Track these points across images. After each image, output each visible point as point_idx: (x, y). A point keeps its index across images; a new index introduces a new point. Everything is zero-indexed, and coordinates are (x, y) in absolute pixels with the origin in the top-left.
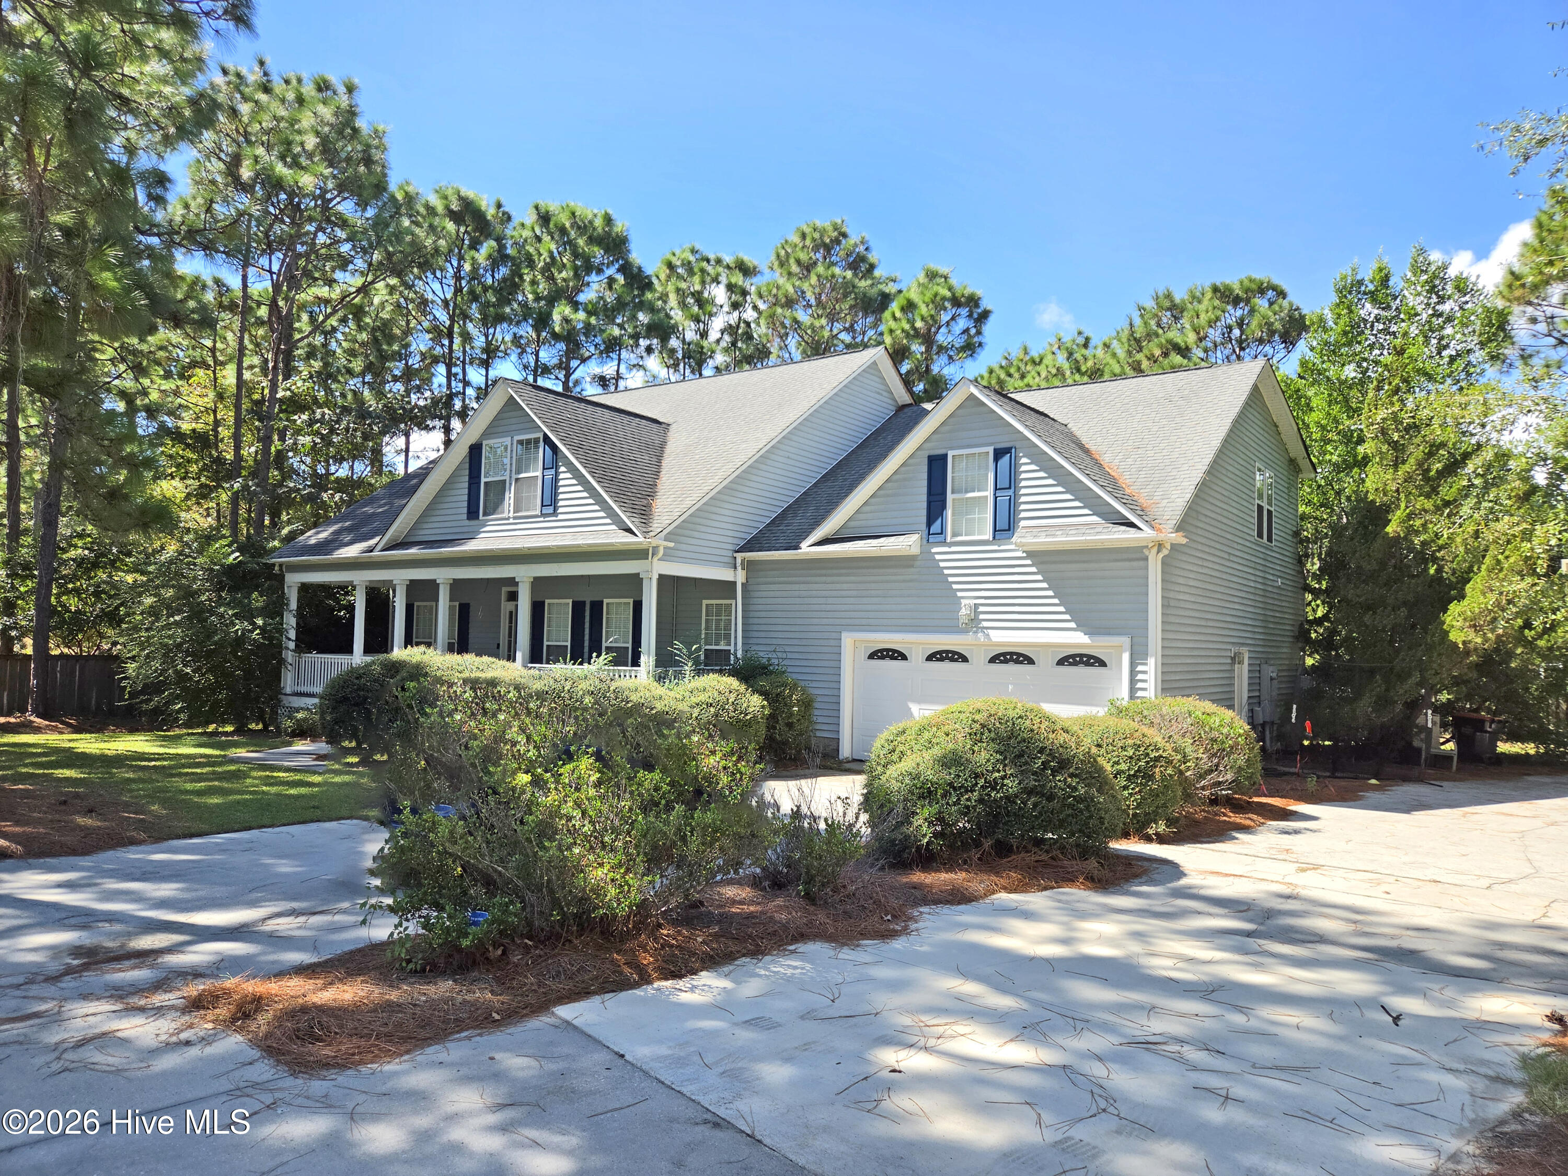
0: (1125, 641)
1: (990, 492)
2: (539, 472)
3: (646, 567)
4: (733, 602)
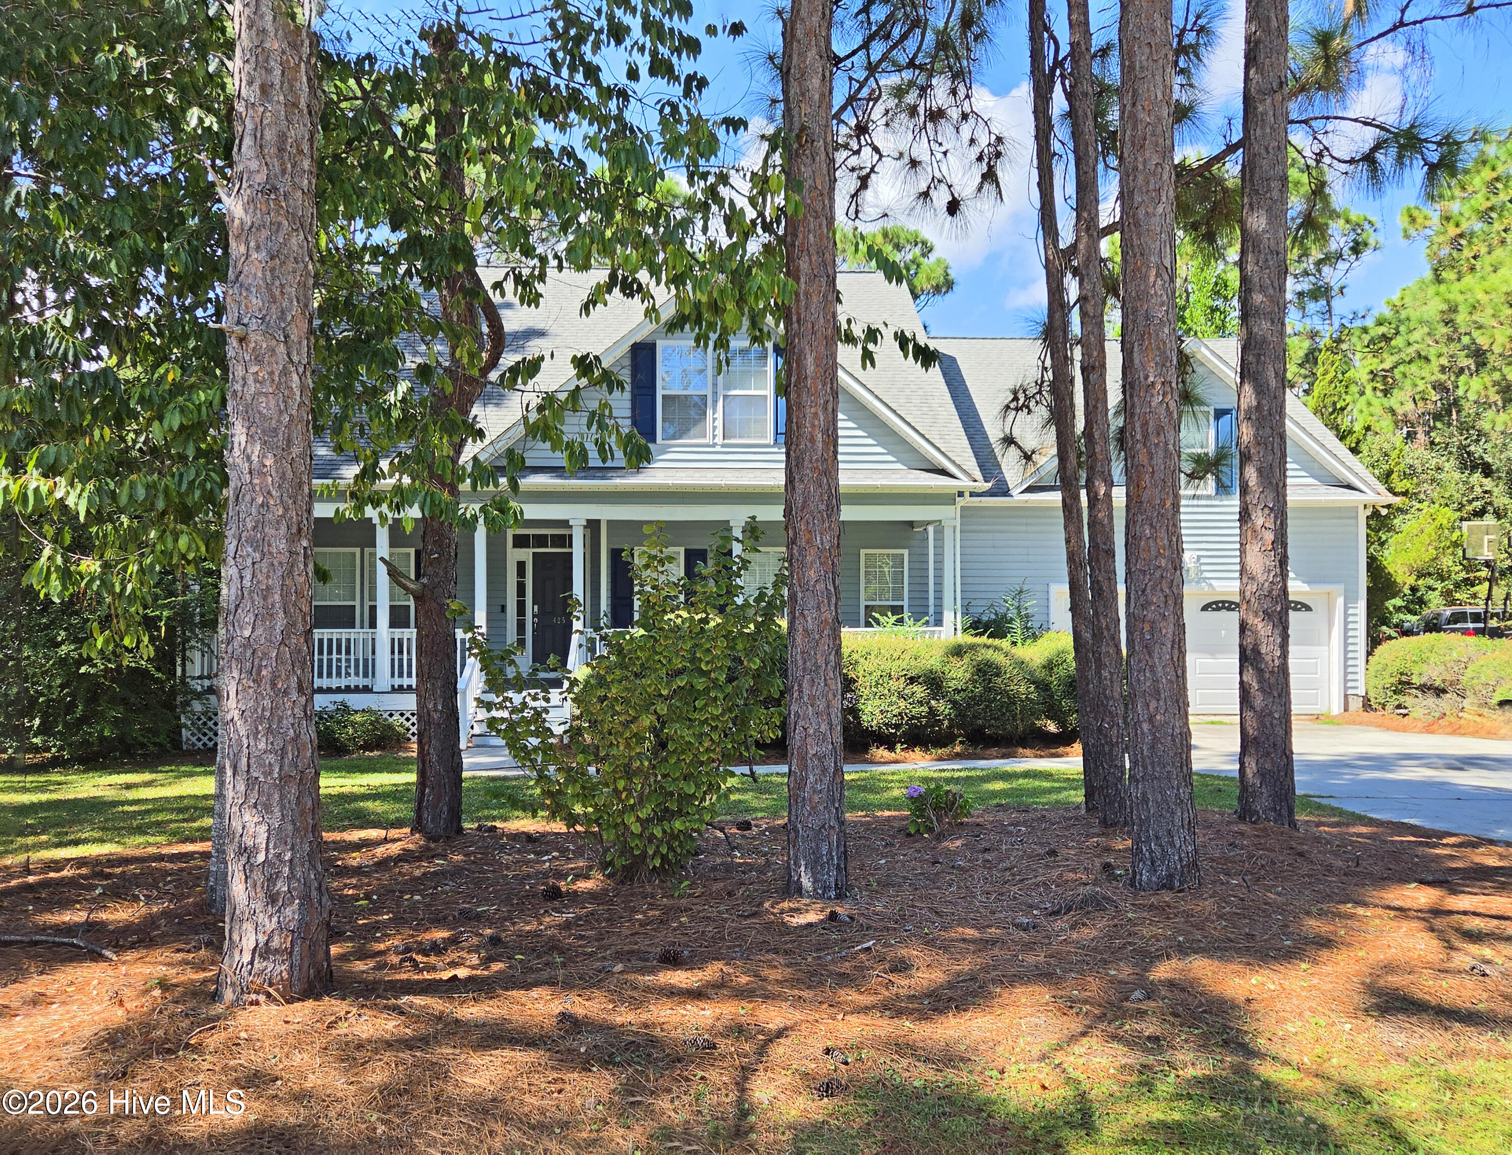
0: (1341, 587)
1: (1211, 449)
2: (768, 390)
3: (949, 514)
4: (906, 552)
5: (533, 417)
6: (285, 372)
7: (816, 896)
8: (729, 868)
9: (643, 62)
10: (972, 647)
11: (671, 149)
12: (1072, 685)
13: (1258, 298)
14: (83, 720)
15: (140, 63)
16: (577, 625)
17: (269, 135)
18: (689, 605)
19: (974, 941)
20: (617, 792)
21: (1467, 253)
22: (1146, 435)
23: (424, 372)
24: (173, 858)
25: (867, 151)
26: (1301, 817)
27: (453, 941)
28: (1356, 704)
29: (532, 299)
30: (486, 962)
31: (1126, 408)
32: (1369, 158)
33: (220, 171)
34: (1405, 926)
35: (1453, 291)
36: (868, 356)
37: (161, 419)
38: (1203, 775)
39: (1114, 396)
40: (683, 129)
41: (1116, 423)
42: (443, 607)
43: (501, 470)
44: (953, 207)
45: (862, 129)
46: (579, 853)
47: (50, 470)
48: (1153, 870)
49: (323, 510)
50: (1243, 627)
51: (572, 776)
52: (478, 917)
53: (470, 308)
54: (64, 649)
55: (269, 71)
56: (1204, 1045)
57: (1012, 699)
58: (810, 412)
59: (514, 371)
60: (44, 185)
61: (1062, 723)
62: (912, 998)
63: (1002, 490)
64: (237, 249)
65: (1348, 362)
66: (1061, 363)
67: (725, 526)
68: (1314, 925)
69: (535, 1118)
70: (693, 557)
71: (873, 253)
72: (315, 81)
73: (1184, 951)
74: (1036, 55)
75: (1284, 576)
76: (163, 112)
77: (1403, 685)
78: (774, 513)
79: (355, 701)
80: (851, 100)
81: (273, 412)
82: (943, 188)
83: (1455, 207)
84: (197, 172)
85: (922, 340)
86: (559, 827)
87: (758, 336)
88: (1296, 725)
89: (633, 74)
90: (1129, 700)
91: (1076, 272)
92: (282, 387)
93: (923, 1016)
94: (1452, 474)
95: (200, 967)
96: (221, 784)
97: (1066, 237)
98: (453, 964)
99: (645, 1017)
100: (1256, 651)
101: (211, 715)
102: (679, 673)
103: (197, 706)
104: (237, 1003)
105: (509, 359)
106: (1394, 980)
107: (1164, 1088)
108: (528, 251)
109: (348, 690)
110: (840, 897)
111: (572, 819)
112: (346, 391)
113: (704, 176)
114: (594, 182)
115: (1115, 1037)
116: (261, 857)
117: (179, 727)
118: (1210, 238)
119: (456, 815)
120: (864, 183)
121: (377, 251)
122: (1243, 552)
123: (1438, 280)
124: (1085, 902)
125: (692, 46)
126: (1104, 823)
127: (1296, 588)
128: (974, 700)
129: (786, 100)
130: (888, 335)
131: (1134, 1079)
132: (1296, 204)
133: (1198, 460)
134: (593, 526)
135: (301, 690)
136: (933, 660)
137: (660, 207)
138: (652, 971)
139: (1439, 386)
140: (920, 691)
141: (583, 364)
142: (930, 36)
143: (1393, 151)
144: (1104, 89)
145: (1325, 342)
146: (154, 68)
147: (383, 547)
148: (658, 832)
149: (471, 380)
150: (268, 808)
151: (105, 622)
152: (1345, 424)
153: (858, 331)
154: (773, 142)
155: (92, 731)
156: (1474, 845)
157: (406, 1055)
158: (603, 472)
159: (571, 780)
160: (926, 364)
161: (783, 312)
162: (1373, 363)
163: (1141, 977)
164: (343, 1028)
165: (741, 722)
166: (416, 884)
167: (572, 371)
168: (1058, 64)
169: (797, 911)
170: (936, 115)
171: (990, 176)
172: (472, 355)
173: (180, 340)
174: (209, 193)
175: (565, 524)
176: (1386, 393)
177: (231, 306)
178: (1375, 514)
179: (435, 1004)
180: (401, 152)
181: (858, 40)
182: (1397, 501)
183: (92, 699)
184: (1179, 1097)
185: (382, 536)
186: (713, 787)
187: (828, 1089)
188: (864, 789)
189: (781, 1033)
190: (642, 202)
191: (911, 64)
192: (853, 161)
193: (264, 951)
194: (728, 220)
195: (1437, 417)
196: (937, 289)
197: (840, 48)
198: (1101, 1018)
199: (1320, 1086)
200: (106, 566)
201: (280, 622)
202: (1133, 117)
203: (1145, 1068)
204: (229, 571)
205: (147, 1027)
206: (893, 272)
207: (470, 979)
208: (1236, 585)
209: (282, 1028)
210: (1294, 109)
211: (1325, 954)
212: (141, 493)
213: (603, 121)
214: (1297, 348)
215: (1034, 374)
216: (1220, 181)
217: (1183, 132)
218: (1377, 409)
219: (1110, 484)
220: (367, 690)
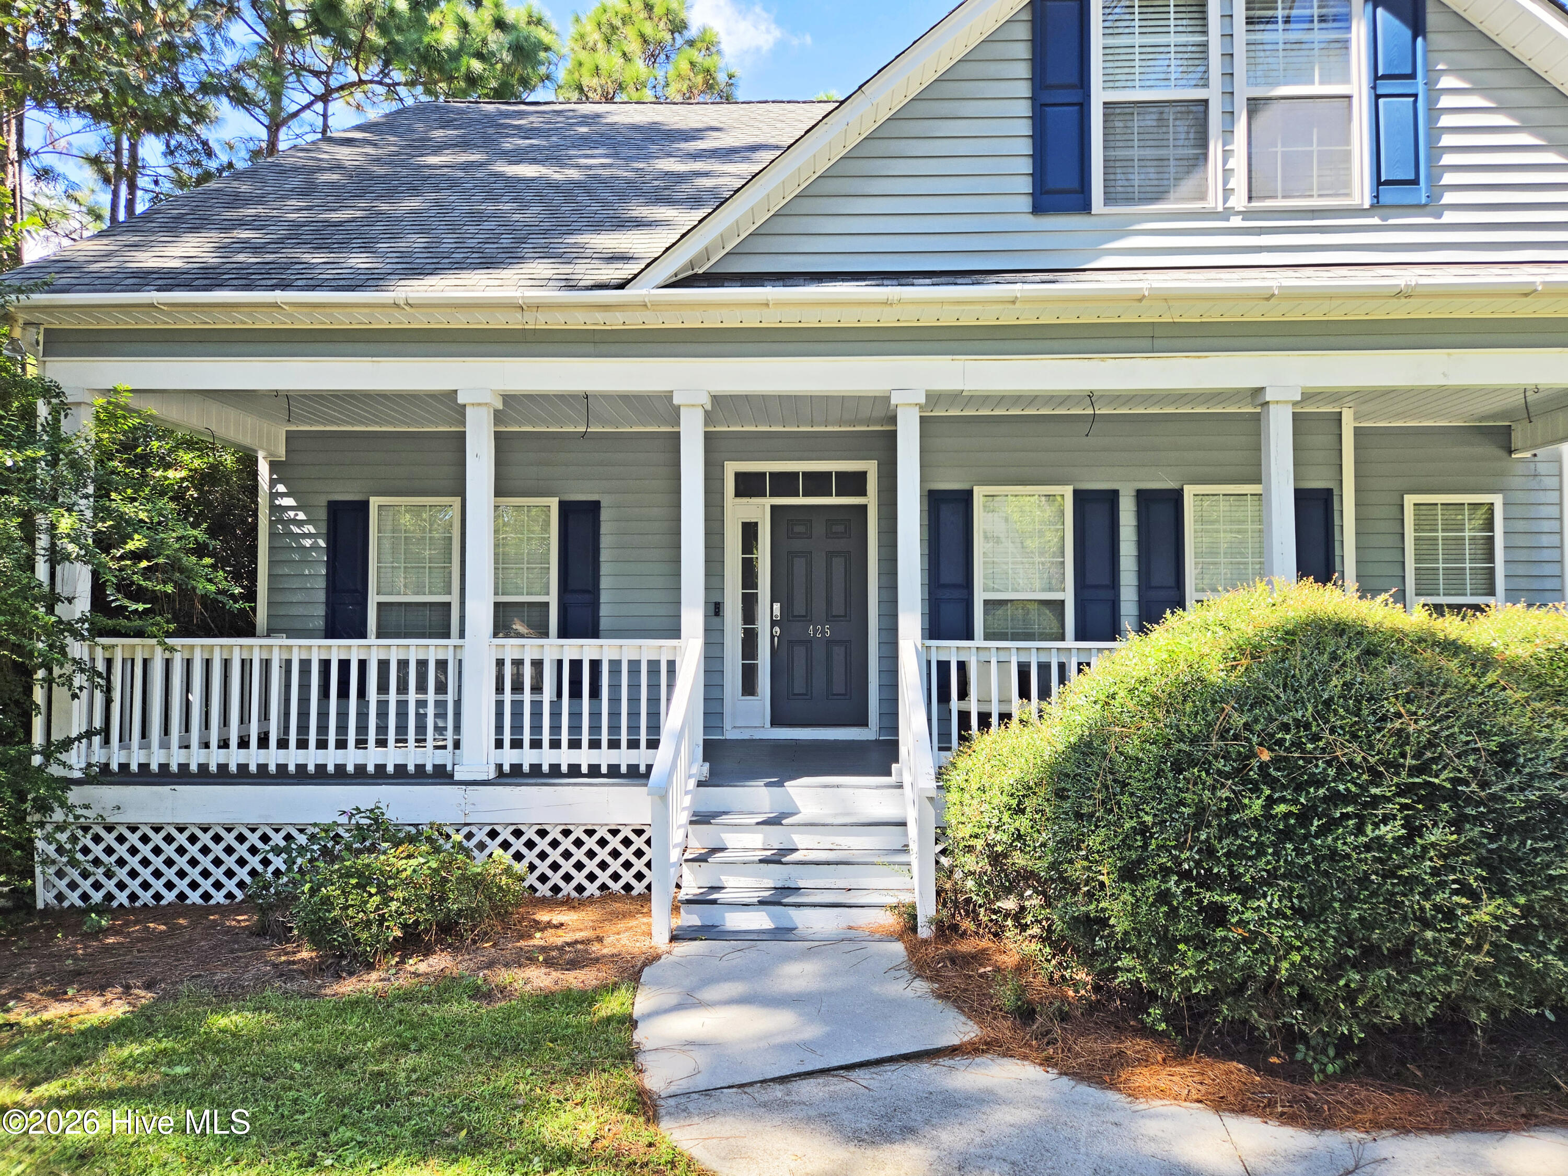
2: (1355, 82)
4: (1497, 500)
67: (1253, 400)
220: (442, 775)
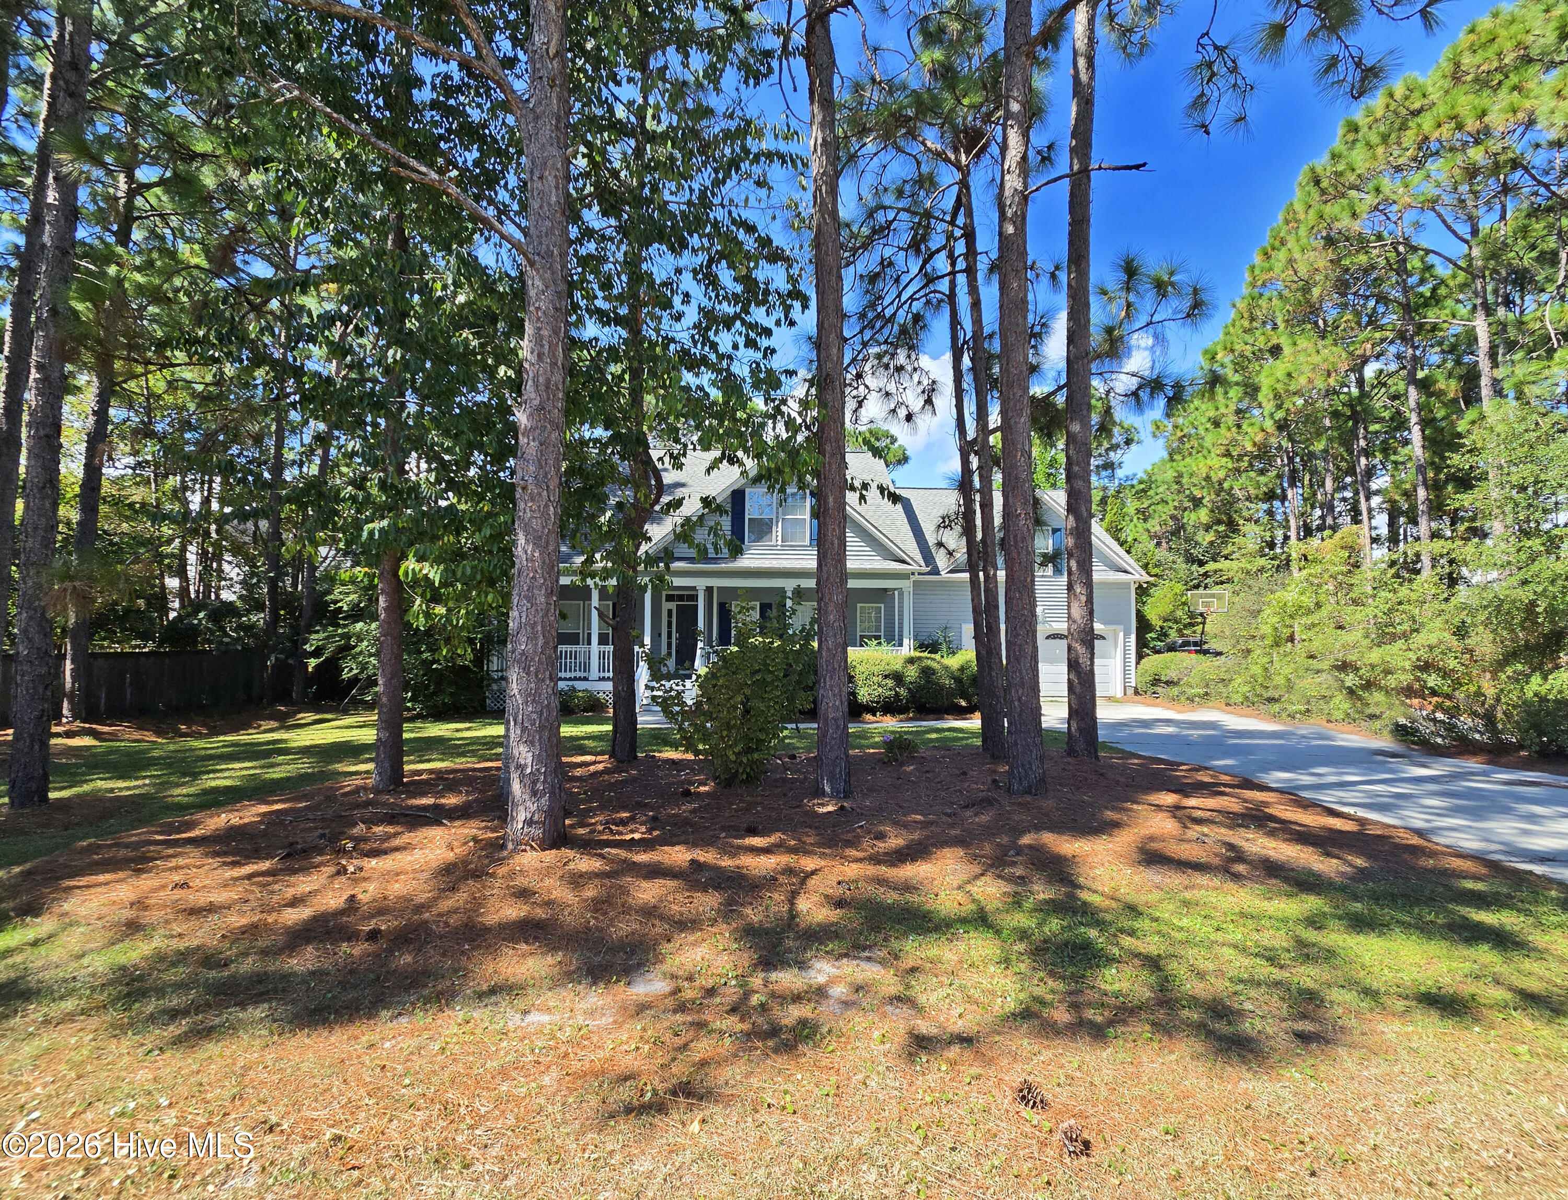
0: (1122, 627)
1: (1050, 550)
2: (807, 516)
3: (906, 585)
4: (883, 605)
5: (679, 529)
6: (546, 506)
7: (832, 796)
8: (785, 780)
9: (741, 341)
10: (920, 658)
11: (756, 386)
12: (974, 679)
13: (1076, 468)
14: (434, 693)
15: (475, 343)
16: (700, 645)
17: (541, 380)
18: (762, 634)
19: (920, 822)
20: (722, 738)
21: (1187, 446)
22: (1016, 542)
23: (620, 506)
24: (480, 770)
25: (862, 388)
26: (1102, 754)
27: (632, 819)
28: (1130, 691)
29: (679, 466)
30: (650, 831)
31: (1005, 526)
32: (1135, 394)
33: (515, 399)
34: (1161, 815)
35: (1181, 466)
36: (862, 498)
37: (480, 531)
38: (1047, 731)
39: (998, 520)
40: (762, 376)
41: (999, 535)
42: (628, 634)
43: (660, 559)
44: (909, 418)
45: (859, 376)
46: (700, 772)
47: (421, 559)
48: (1020, 783)
49: (565, 581)
50: (1070, 648)
51: (699, 728)
52: (646, 805)
53: (646, 471)
54: (425, 655)
55: (542, 346)
56: (1049, 881)
57: (942, 687)
58: (830, 527)
59: (669, 505)
60: (422, 407)
61: (969, 701)
62: (886, 854)
63: (935, 571)
64: (523, 440)
65: (1123, 504)
66: (969, 502)
67: (782, 591)
68: (1110, 815)
69: (677, 918)
70: (765, 608)
71: (866, 442)
72: (567, 351)
73: (1038, 828)
74: (954, 338)
75: (1092, 621)
76: (485, 367)
77: (1156, 682)
78: (811, 583)
79: (580, 685)
80: (854, 360)
81: (539, 528)
82: (903, 409)
83: (1180, 421)
84: (502, 400)
85: (892, 489)
86: (690, 756)
87: (802, 486)
88: (1099, 702)
89: (735, 347)
90: (1007, 690)
91: (976, 453)
92: (544, 514)
93: (893, 864)
94: (1181, 565)
95: (494, 830)
96: (507, 730)
97: (971, 434)
98: (632, 831)
99: (738, 862)
100: (1077, 662)
101: (503, 691)
102: (759, 671)
103: (495, 687)
104: (515, 851)
105: (665, 499)
106: (1154, 846)
107: (1027, 905)
108: (677, 441)
109: (575, 679)
110: (846, 797)
111: (697, 752)
112: (578, 516)
113: (773, 400)
114: (714, 403)
115: (1000, 877)
116: (529, 771)
117: (485, 698)
118: (1050, 436)
119: (633, 748)
120: (860, 404)
121: (596, 441)
122: (1069, 607)
123: (1172, 460)
124: (982, 800)
125: (768, 332)
126: (993, 756)
127: (1098, 627)
128: (920, 688)
129: (819, 360)
130: (874, 486)
131: (1010, 900)
132: (1095, 418)
133: (1045, 555)
134: (709, 590)
135: (551, 679)
136: (897, 666)
137: (749, 416)
138: (742, 837)
139: (1173, 517)
140: (890, 683)
141: (706, 501)
142: (896, 327)
143: (1148, 390)
144: (991, 357)
145: (1111, 492)
146: (482, 345)
147: (595, 601)
148: (745, 760)
149: (644, 510)
150: (532, 743)
151: (448, 641)
152: (1123, 536)
153: (857, 484)
154: (811, 383)
155: (439, 699)
156: (1197, 770)
157: (606, 881)
158: (715, 560)
159: (697, 730)
160: (894, 502)
161: (816, 474)
162: (1137, 504)
163: (1015, 843)
164: (572, 866)
165: (791, 700)
166: (612, 786)
167: (700, 505)
168: (965, 342)
169: (823, 805)
170: (900, 369)
171: (929, 401)
172: (646, 496)
173: (490, 489)
174: (509, 411)
175: (694, 588)
176: (1145, 520)
177: (519, 471)
178: (1140, 586)
179: (623, 853)
180: (610, 388)
181: (858, 329)
182: (1152, 579)
183: (438, 683)
184: (1036, 910)
185: (595, 595)
186: (776, 736)
187: (840, 903)
188: (859, 737)
189: (814, 872)
190: (739, 414)
191: (886, 342)
192: (854, 393)
193: (529, 822)
194: (787, 424)
195: (1173, 534)
196: (899, 462)
197: (847, 334)
198: (992, 866)
199: (1114, 905)
200: (449, 610)
201: (541, 642)
202: (1007, 370)
203: (1017, 893)
204: (514, 614)
205: (465, 862)
206: (877, 453)
207: (641, 840)
208: (1065, 625)
209: (538, 865)
210: (1094, 367)
211: (1116, 831)
212: (469, 571)
213: (719, 372)
214: (1096, 496)
215: (954, 508)
216: (1054, 405)
217: (1034, 379)
218: (1140, 530)
219: (996, 569)
220: (586, 679)
